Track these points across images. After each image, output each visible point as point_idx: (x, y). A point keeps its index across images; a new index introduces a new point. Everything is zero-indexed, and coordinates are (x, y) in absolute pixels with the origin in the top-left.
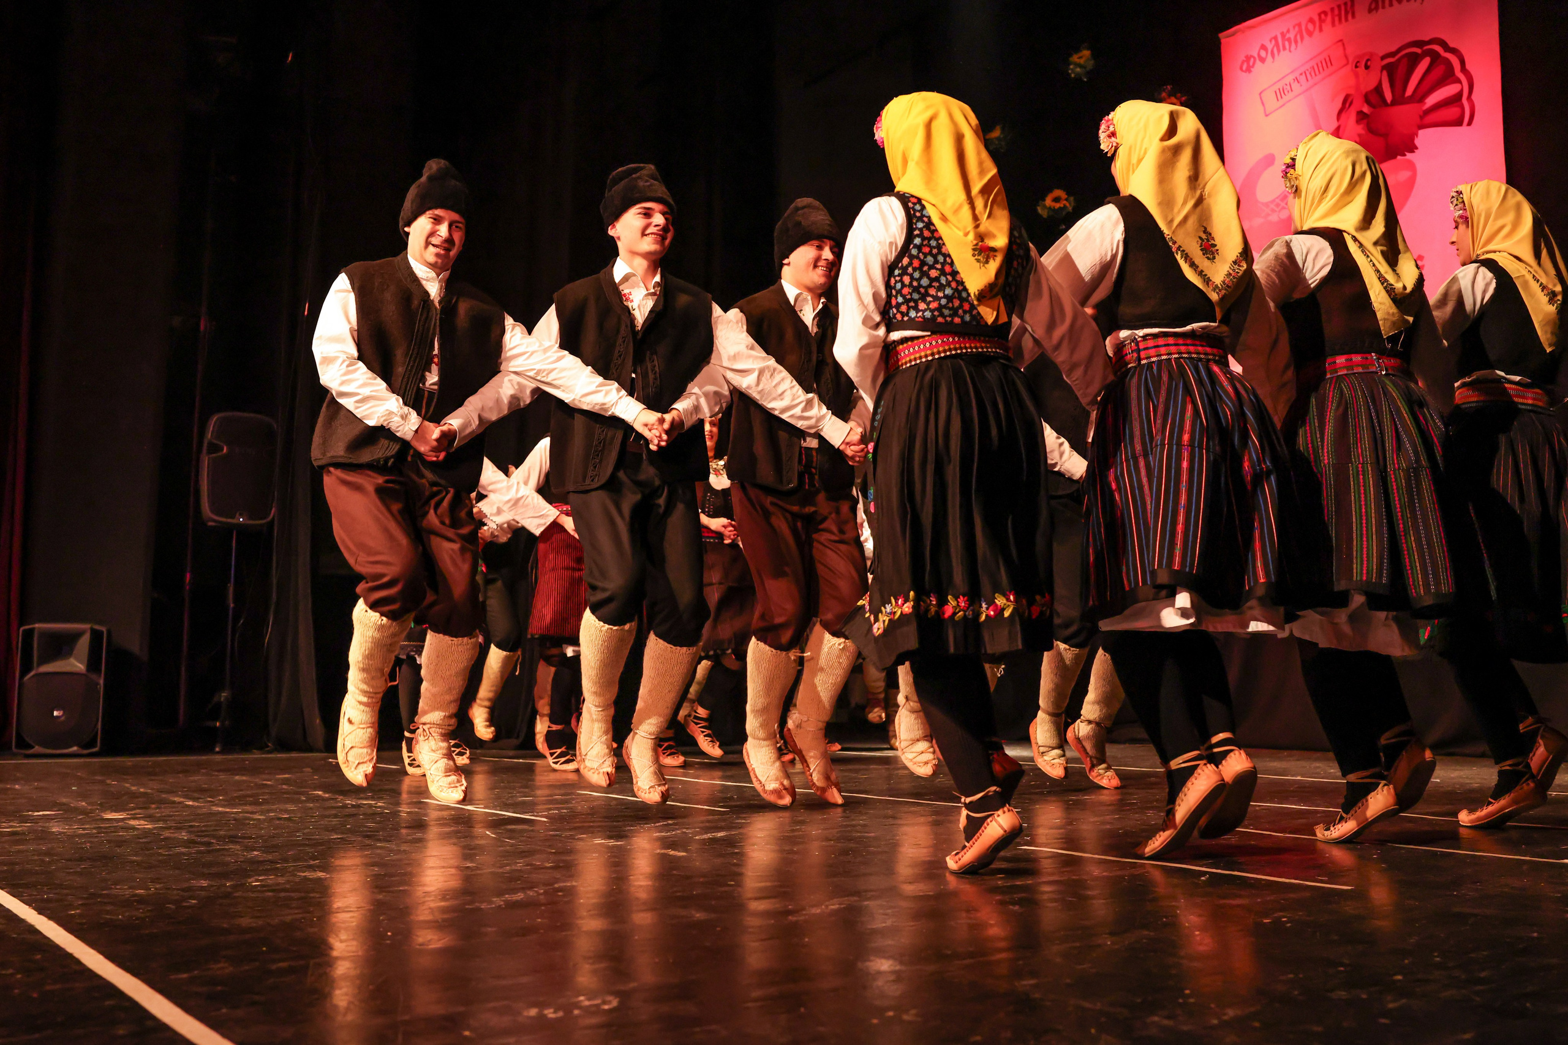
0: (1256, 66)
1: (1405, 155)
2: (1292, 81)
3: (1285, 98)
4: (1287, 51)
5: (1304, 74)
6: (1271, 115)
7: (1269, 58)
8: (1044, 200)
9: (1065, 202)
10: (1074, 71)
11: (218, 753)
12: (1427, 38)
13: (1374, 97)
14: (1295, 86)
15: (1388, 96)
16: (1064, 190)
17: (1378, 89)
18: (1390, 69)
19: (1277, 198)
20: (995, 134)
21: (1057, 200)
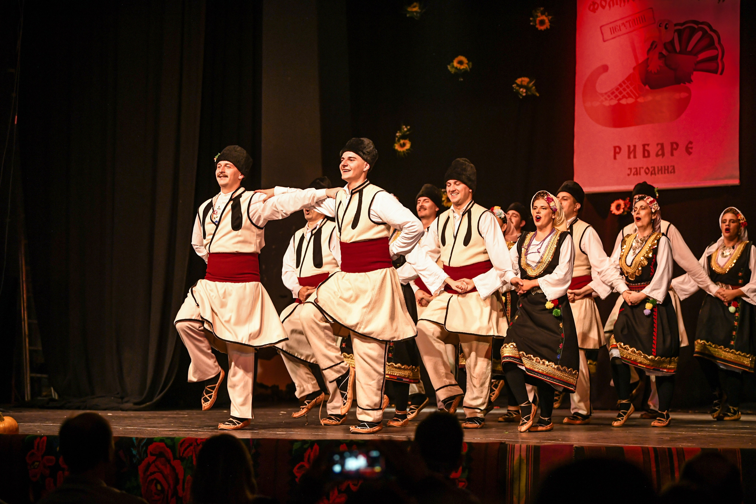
0: (599, 9)
1: (685, 84)
2: (621, 25)
3: (616, 34)
4: (619, 6)
5: (628, 23)
6: (606, 43)
7: (607, 7)
8: (453, 62)
9: (466, 65)
12: (701, 21)
13: (670, 46)
14: (623, 28)
15: (678, 49)
16: (466, 57)
17: (672, 42)
18: (680, 32)
19: (609, 92)
20: (415, 9)
21: (461, 63)
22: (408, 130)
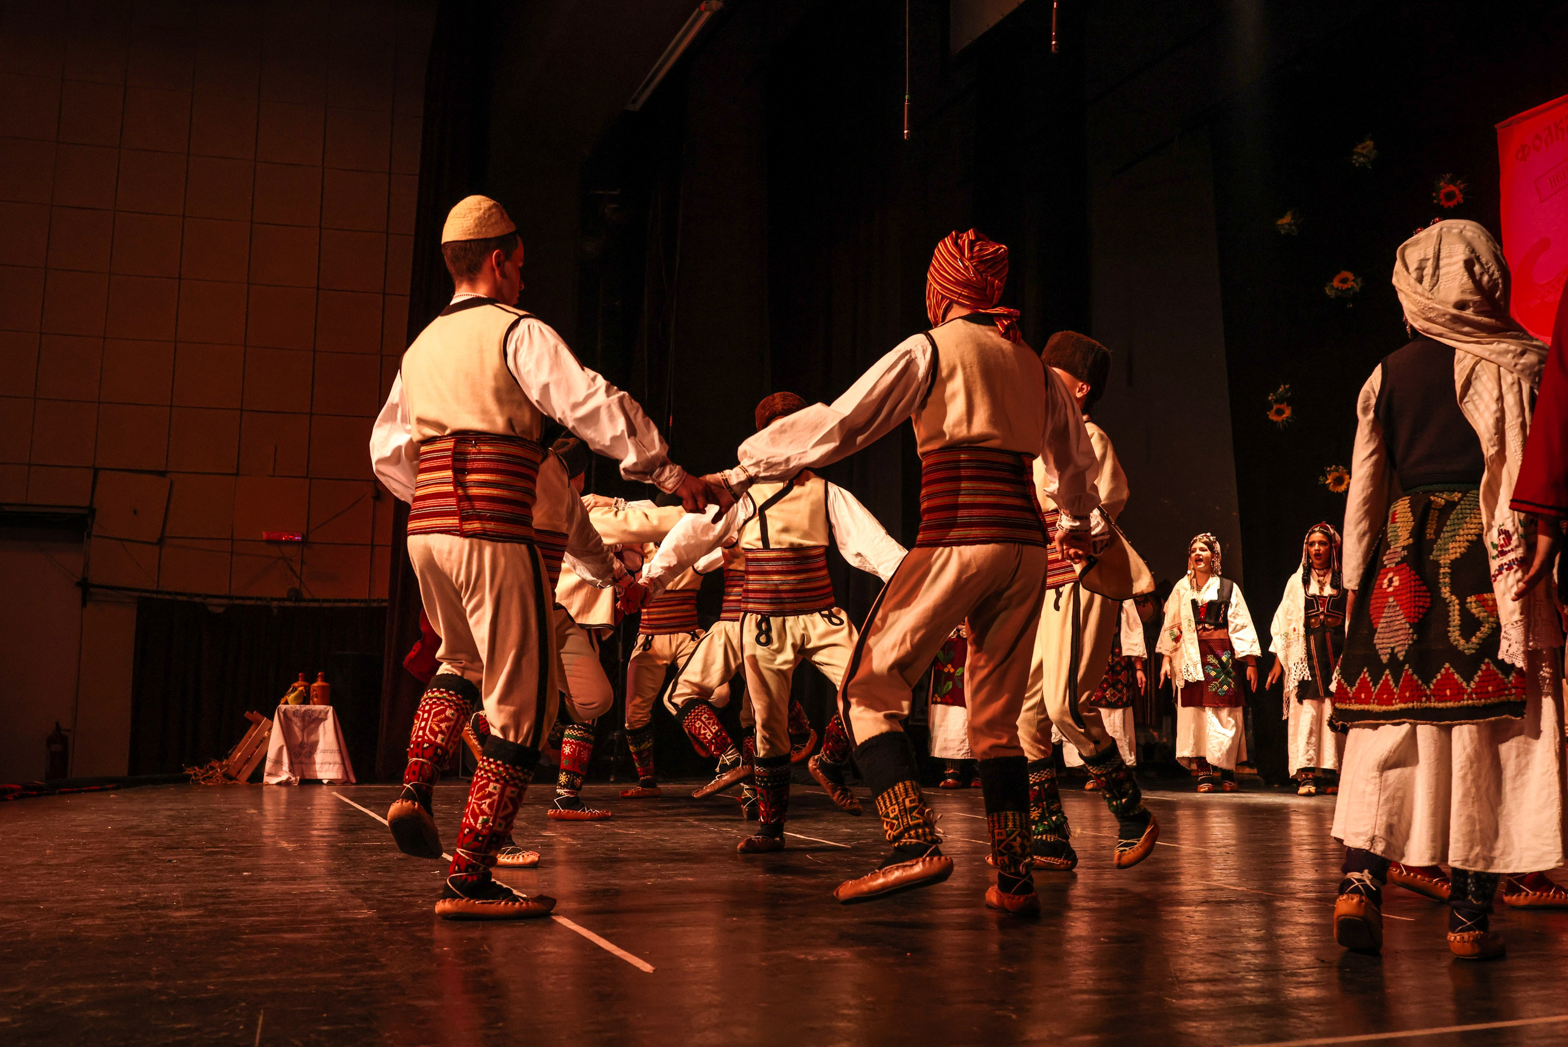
0: (1531, 154)
3: (1559, 185)
4: (1560, 140)
6: (1543, 203)
7: (1543, 147)
8: (1332, 281)
9: (1353, 283)
10: (1358, 160)
11: (612, 782)
16: (1353, 272)
19: (1553, 280)
20: (1286, 220)
21: (1344, 281)
22: (1287, 391)
